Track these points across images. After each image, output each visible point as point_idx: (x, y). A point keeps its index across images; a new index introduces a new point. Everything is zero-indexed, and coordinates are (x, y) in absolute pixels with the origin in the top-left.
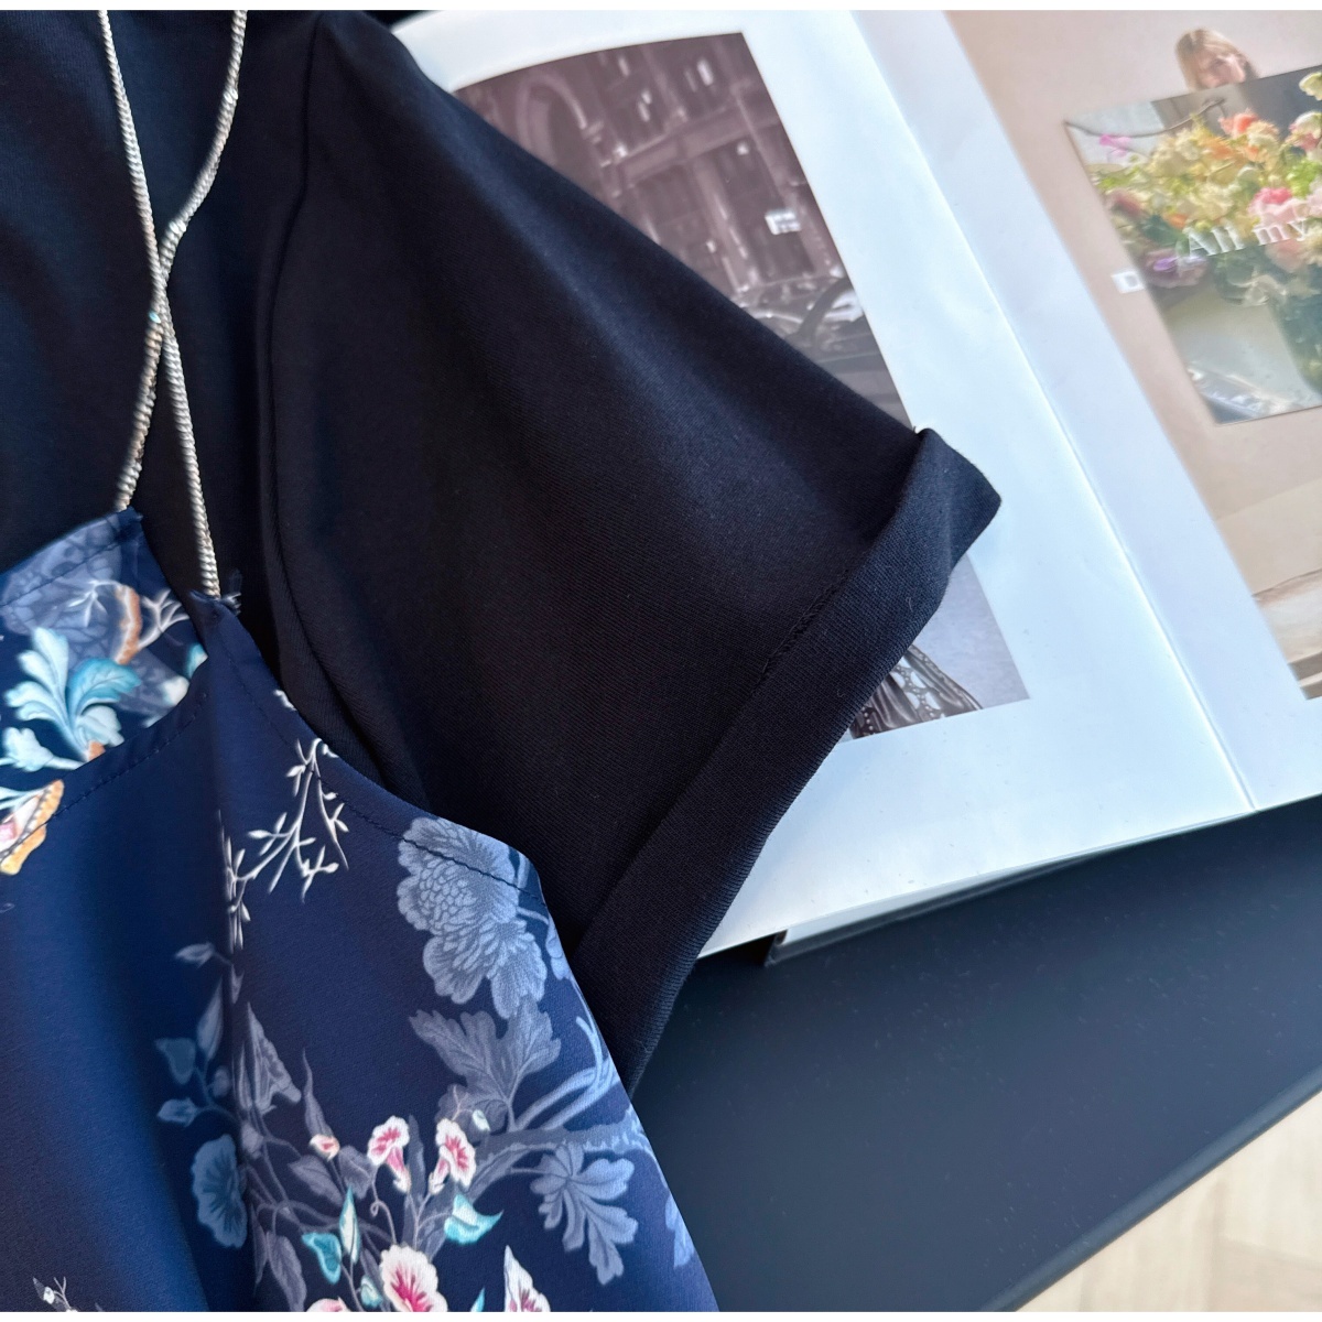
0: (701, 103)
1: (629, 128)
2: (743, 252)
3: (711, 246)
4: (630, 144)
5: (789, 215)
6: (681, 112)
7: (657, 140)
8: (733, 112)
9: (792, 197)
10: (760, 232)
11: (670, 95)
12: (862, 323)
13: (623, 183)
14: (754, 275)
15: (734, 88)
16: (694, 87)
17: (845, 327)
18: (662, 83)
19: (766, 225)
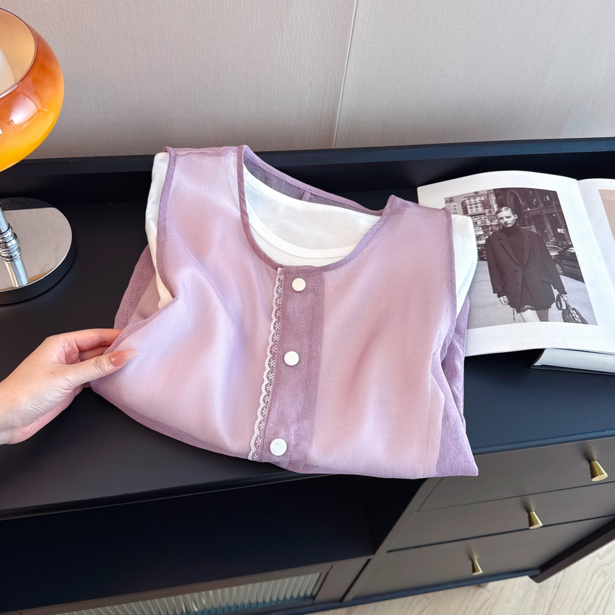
0: (547, 204)
1: (530, 205)
2: (552, 234)
3: (546, 231)
4: (531, 209)
5: (562, 230)
6: (542, 204)
7: (537, 209)
8: (553, 207)
9: (563, 227)
10: (556, 231)
11: (540, 201)
12: (574, 253)
13: (528, 215)
14: (554, 239)
15: (554, 203)
16: (545, 200)
17: (571, 253)
18: (539, 198)
19: (557, 230)
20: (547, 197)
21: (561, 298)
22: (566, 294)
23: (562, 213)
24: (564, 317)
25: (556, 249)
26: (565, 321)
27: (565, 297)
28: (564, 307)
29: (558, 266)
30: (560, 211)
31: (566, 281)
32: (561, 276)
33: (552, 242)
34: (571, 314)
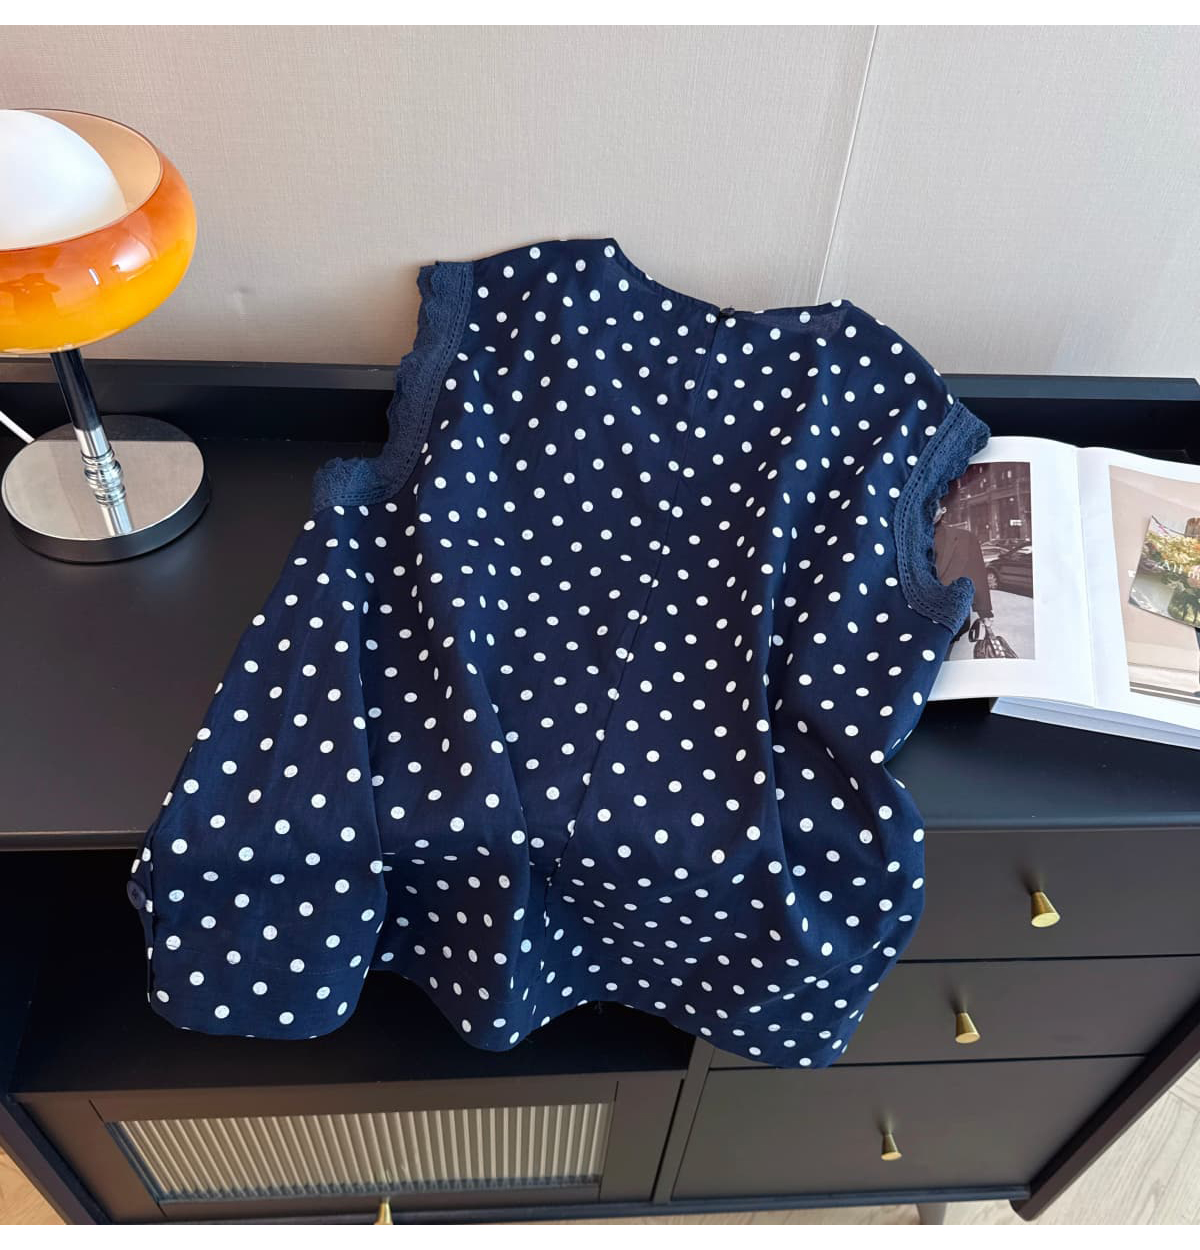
0: (1003, 484)
2: (998, 528)
3: (987, 526)
4: (972, 495)
5: (1020, 522)
6: (995, 486)
7: (983, 494)
8: (1013, 488)
9: (1023, 517)
10: (1006, 526)
11: (993, 481)
12: (1030, 555)
14: (998, 537)
15: (1018, 481)
16: (1003, 477)
17: (1025, 555)
18: (992, 476)
19: (1009, 522)
20: (1009, 475)
21: (981, 625)
22: (992, 616)
23: (1030, 494)
24: (976, 652)
25: (996, 551)
26: (976, 657)
27: (988, 622)
28: (982, 636)
29: (991, 578)
30: (1026, 492)
31: (999, 599)
32: (991, 592)
33: (993, 542)
34: (991, 644)
